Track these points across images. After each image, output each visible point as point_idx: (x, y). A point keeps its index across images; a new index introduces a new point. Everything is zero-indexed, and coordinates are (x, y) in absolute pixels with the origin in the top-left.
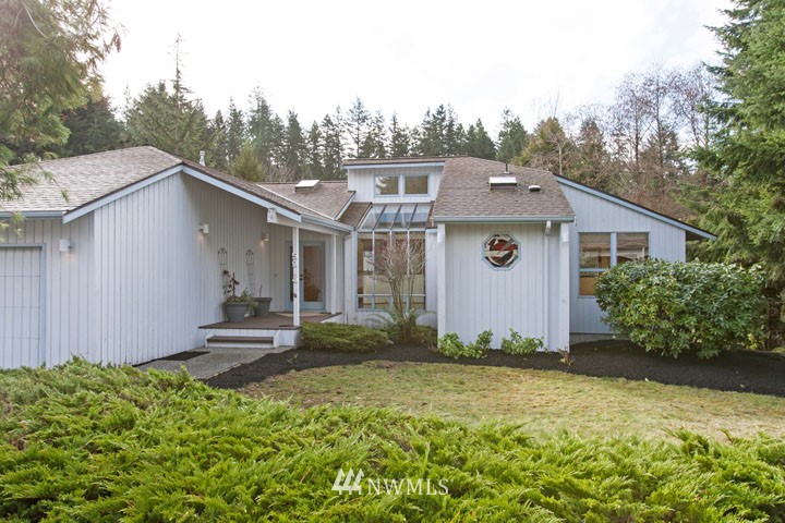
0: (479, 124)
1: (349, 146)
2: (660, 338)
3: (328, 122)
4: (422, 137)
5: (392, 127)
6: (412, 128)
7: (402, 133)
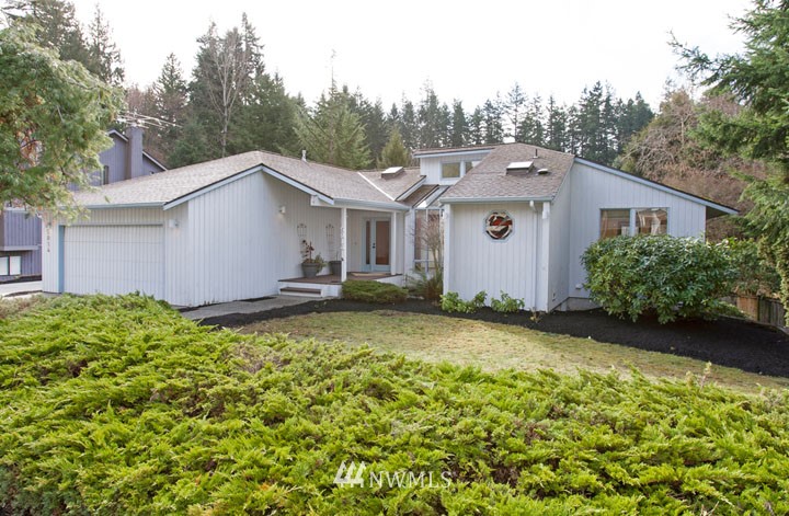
0: (639, 97)
1: (509, 126)
2: (617, 303)
3: (489, 106)
4: (579, 113)
5: (549, 107)
6: (570, 105)
7: (560, 111)
